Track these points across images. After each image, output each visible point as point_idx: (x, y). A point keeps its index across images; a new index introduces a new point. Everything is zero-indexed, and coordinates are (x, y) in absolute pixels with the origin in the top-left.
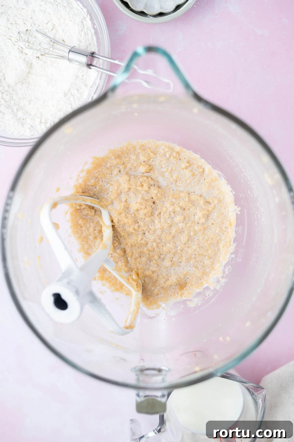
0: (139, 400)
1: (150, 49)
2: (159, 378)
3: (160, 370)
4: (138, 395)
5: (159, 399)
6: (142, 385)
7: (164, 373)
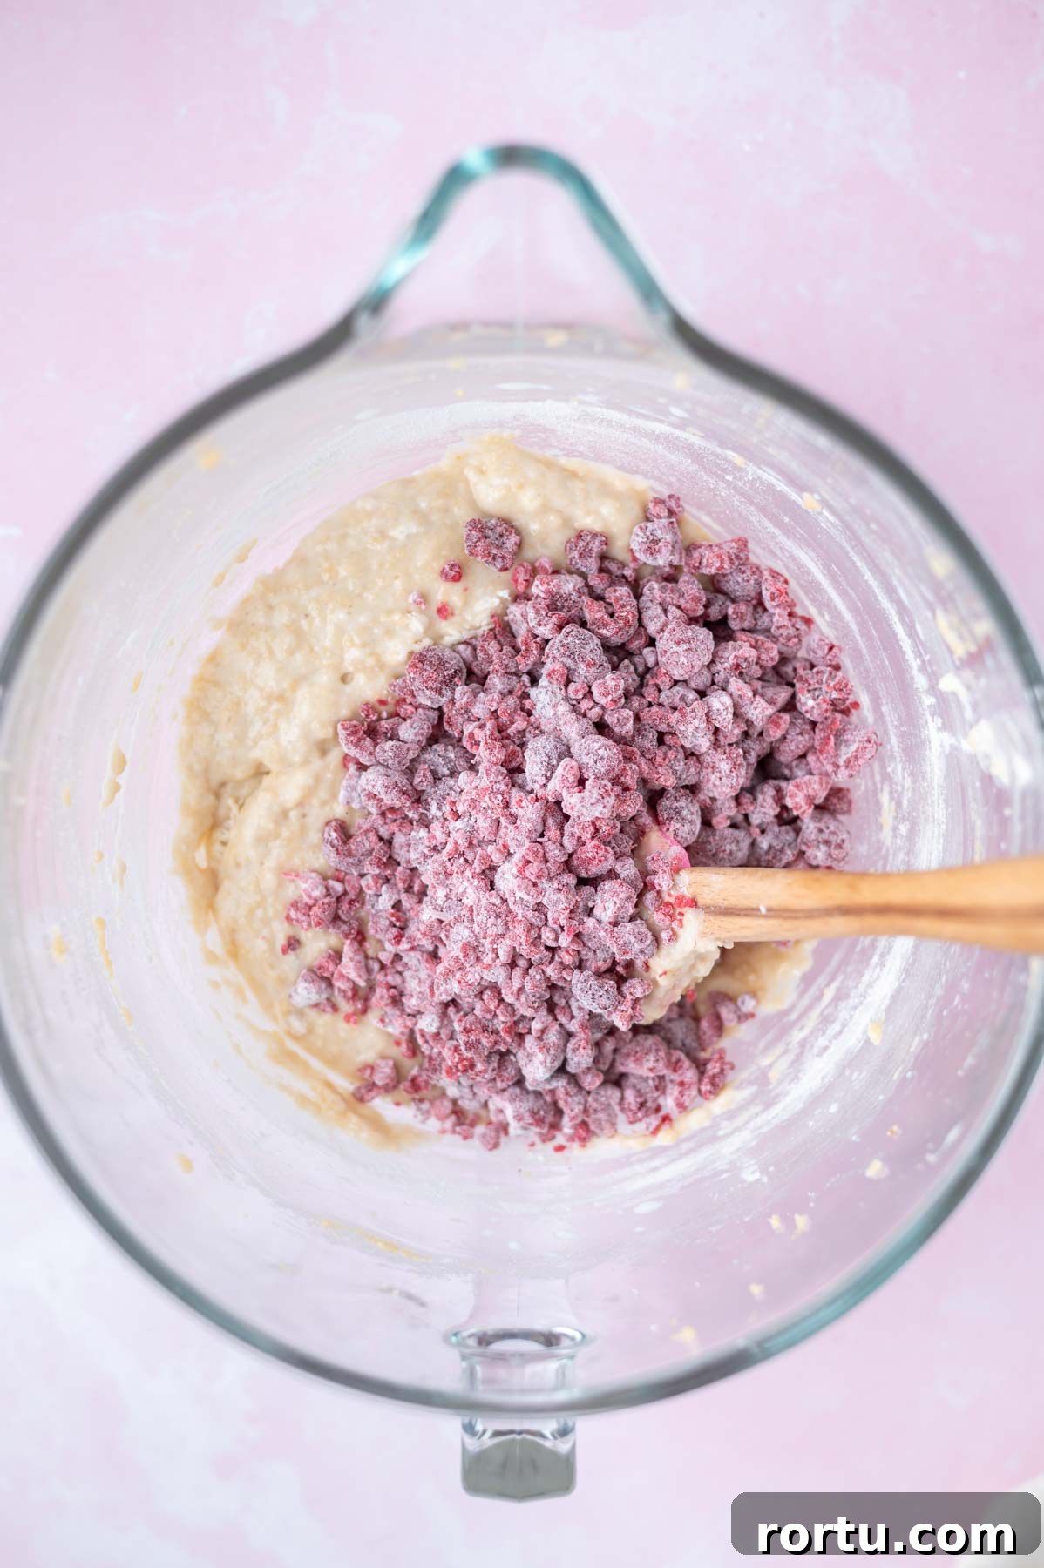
0: (473, 1445)
1: (510, 156)
2: (548, 1369)
3: (550, 1340)
4: (469, 1429)
5: (548, 1444)
6: (483, 1394)
7: (564, 1349)
